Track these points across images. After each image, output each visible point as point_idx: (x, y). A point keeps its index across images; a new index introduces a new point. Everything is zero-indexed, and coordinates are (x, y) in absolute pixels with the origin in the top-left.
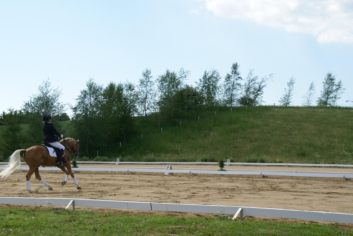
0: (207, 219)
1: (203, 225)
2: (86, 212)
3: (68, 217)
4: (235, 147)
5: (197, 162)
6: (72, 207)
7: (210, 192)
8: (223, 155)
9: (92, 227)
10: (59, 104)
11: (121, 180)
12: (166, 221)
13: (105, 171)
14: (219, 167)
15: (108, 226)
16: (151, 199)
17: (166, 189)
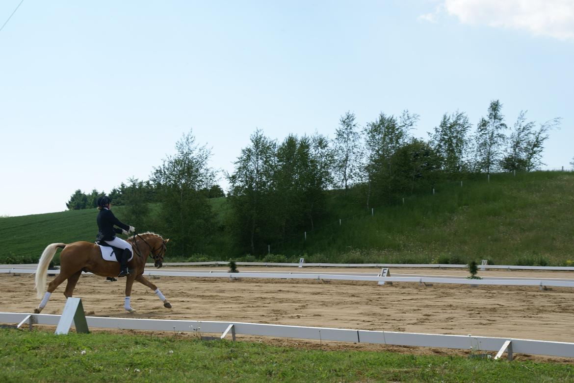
0: (451, 358)
1: (445, 368)
2: (254, 344)
3: (225, 351)
4: (496, 240)
5: (431, 263)
6: (231, 335)
7: (455, 313)
8: (475, 253)
9: (263, 368)
10: (208, 170)
11: (307, 293)
12: (384, 361)
13: (282, 279)
14: (468, 272)
15: (290, 367)
16: (358, 324)
17: (381, 308)
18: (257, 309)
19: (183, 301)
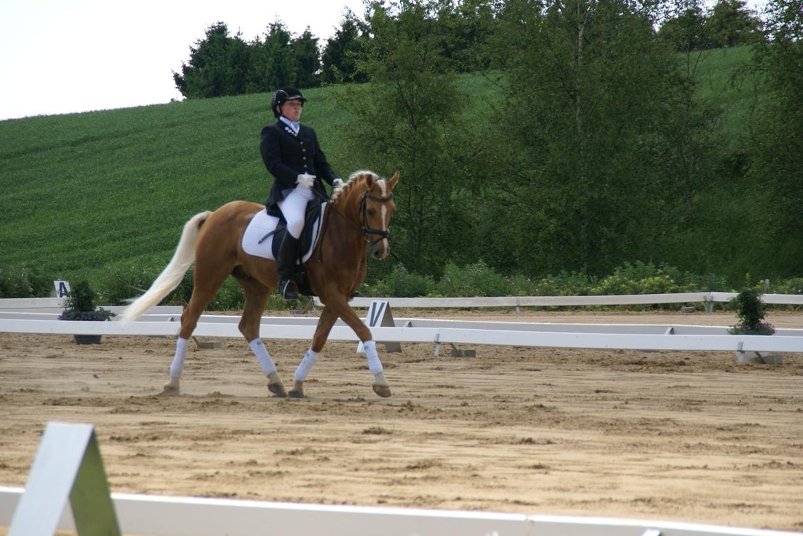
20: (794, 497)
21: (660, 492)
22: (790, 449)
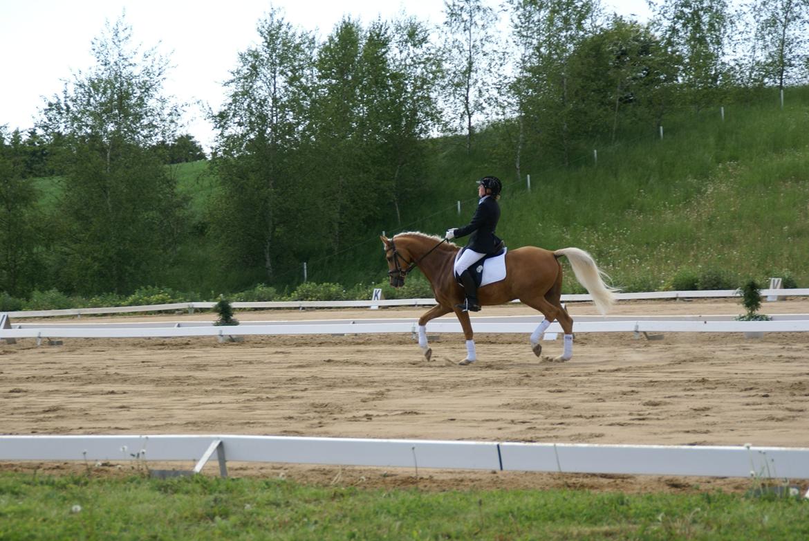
0: (709, 499)
1: (694, 522)
2: (267, 484)
3: (201, 502)
4: (799, 234)
5: (659, 290)
6: (217, 464)
7: (713, 397)
8: (754, 265)
10: (164, 101)
11: (388, 364)
12: (558, 511)
13: (334, 335)
14: (741, 305)
15: (346, 532)
16: (500, 429)
17: (550, 391)
18: (277, 403)
19: (113, 392)
20: (276, 417)
21: (199, 418)
22: (265, 390)
